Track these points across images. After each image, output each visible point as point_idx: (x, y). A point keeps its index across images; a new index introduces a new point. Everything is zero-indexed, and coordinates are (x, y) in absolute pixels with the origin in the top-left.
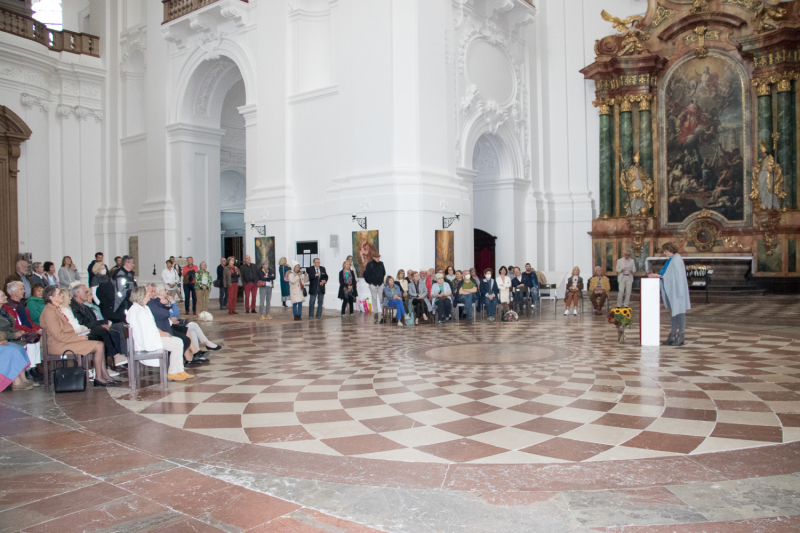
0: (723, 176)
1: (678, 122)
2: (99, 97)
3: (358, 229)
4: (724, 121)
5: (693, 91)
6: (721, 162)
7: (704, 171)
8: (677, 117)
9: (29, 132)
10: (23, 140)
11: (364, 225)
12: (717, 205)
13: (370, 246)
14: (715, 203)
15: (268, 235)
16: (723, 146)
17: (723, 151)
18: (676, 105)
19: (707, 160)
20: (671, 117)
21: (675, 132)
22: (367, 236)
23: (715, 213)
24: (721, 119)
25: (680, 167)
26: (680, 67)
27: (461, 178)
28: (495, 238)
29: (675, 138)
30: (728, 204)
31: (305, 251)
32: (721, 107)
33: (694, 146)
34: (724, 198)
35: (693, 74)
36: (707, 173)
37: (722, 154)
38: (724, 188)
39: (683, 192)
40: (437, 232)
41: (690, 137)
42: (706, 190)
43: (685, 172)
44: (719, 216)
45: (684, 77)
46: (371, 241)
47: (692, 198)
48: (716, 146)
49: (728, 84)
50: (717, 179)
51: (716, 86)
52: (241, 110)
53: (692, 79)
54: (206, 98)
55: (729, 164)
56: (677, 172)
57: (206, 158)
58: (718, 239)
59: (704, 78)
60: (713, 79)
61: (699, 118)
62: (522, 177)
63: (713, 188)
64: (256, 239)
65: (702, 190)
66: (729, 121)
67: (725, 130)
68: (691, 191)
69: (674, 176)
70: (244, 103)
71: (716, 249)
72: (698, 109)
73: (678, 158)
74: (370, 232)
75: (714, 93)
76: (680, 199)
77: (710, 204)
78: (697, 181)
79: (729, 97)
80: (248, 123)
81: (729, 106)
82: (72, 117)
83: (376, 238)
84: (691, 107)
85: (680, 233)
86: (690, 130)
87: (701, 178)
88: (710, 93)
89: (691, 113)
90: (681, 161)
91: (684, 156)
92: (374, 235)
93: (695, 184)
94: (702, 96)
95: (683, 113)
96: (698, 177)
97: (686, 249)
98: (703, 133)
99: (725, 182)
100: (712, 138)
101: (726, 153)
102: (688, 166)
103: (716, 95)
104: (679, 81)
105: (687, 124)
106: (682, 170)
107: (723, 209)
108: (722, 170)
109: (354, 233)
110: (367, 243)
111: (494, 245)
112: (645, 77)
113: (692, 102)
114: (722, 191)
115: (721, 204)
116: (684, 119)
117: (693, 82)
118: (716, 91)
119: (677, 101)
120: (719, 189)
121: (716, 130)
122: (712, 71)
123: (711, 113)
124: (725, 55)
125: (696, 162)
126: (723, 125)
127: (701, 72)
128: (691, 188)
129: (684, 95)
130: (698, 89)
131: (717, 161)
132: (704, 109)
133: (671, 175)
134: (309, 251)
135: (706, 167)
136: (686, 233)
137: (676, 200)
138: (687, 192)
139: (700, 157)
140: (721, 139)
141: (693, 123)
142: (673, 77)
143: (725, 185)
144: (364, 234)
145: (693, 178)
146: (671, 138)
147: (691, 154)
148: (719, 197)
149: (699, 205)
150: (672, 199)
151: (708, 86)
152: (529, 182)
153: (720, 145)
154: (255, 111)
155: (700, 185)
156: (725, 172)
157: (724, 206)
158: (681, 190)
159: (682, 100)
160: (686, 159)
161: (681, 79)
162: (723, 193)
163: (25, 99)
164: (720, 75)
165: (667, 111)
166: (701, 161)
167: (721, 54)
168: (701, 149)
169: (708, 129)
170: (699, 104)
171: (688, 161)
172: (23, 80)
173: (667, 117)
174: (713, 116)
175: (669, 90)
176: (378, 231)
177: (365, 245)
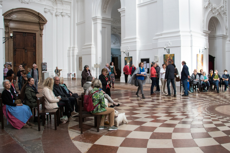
2: (69, 9)
3: (166, 53)
9: (46, 21)
10: (45, 24)
11: (168, 52)
15: (130, 56)
22: (170, 56)
27: (205, 34)
28: (214, 57)
31: (144, 62)
40: (197, 55)
46: (172, 58)
52: (119, 10)
54: (106, 7)
57: (106, 28)
62: (225, 34)
64: (125, 57)
70: (120, 7)
74: (171, 55)
80: (122, 15)
82: (60, 16)
83: (174, 57)
92: (172, 56)
109: (164, 55)
110: (170, 59)
111: (214, 60)
134: (146, 62)
144: (169, 56)
152: (227, 36)
154: (125, 10)
163: (46, 10)
172: (45, 4)
176: (174, 54)
177: (169, 60)
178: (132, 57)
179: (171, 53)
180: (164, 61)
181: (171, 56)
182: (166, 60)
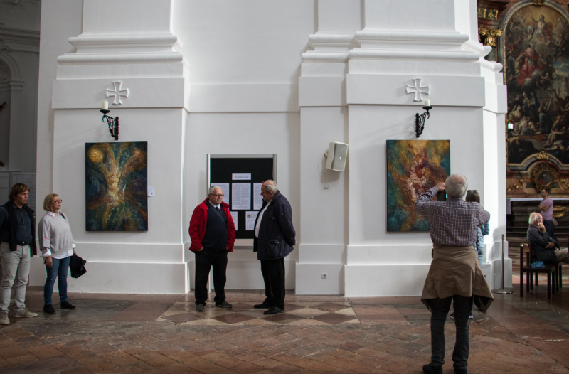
0: (557, 121)
1: (517, 64)
4: (558, 69)
5: (530, 36)
6: (555, 107)
7: (541, 115)
8: (515, 58)
12: (552, 148)
13: (432, 169)
14: (550, 146)
15: (126, 137)
16: (557, 92)
17: (557, 97)
18: (515, 47)
19: (544, 104)
20: (510, 58)
21: (513, 72)
22: (425, 151)
23: (552, 156)
24: (555, 66)
25: (519, 108)
26: (518, 11)
29: (514, 79)
30: (562, 148)
31: (235, 176)
32: (555, 55)
33: (531, 89)
34: (558, 142)
35: (529, 20)
36: (543, 116)
37: (556, 100)
38: (558, 133)
39: (522, 134)
41: (528, 80)
42: (543, 133)
43: (523, 113)
44: (556, 160)
45: (522, 21)
46: (436, 161)
47: (530, 140)
48: (551, 92)
49: (561, 35)
50: (552, 123)
51: (550, 34)
53: (529, 24)
55: (563, 110)
56: (516, 113)
58: (555, 181)
59: (540, 25)
60: (547, 28)
61: (535, 63)
63: (549, 132)
64: (89, 146)
65: (539, 133)
66: (562, 70)
67: (559, 78)
68: (529, 132)
69: (513, 116)
71: (553, 190)
72: (535, 54)
73: (517, 99)
75: (549, 41)
76: (519, 140)
77: (546, 147)
78: (535, 124)
79: (562, 48)
81: (562, 55)
83: (446, 155)
84: (529, 50)
85: (521, 175)
86: (528, 73)
87: (538, 122)
88: (546, 41)
89: (528, 57)
90: (519, 103)
91: (523, 98)
92: (441, 148)
93: (533, 127)
94: (539, 42)
95: (521, 56)
96: (535, 120)
97: (527, 191)
98: (538, 78)
99: (559, 127)
100: (548, 84)
101: (560, 99)
102: (526, 108)
103: (551, 43)
104: (517, 24)
105: (525, 67)
106: (520, 111)
107: (557, 153)
108: (557, 115)
109: (390, 144)
110: (425, 164)
112: (494, 13)
113: (530, 46)
114: (557, 135)
115: (555, 147)
116: (522, 62)
117: (530, 27)
118: (550, 39)
119: (515, 43)
120: (554, 133)
121: (550, 76)
122: (547, 20)
123: (546, 60)
124: (558, 7)
125: (533, 105)
126: (557, 72)
127: (538, 19)
128: (529, 130)
129: (522, 39)
130: (535, 35)
131: (552, 106)
132: (540, 55)
133: (510, 116)
134: (248, 176)
135: (543, 111)
136: (527, 174)
137: (515, 141)
138: (525, 133)
139: (536, 100)
140: (555, 86)
141: (530, 67)
142: (512, 19)
143: (559, 130)
145: (531, 120)
146: (511, 79)
147: (529, 97)
148: (554, 141)
149: (537, 147)
150: (511, 140)
151: (544, 33)
153: (555, 91)
155: (537, 128)
156: (559, 117)
157: (558, 149)
158: (520, 132)
159: (520, 43)
160: (524, 101)
161: (519, 23)
162: (558, 137)
164: (554, 25)
165: (507, 51)
166: (538, 104)
167: (555, 5)
168: (538, 92)
169: (545, 76)
170: (536, 49)
171: (527, 103)
173: (507, 57)
174: (549, 63)
175: (508, 31)
176: (449, 141)
177: (421, 167)
178: (143, 146)
179: (427, 135)
180: (388, 171)
181: (432, 151)
182: (402, 166)
